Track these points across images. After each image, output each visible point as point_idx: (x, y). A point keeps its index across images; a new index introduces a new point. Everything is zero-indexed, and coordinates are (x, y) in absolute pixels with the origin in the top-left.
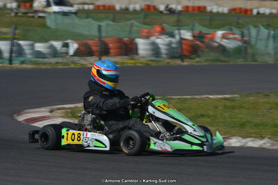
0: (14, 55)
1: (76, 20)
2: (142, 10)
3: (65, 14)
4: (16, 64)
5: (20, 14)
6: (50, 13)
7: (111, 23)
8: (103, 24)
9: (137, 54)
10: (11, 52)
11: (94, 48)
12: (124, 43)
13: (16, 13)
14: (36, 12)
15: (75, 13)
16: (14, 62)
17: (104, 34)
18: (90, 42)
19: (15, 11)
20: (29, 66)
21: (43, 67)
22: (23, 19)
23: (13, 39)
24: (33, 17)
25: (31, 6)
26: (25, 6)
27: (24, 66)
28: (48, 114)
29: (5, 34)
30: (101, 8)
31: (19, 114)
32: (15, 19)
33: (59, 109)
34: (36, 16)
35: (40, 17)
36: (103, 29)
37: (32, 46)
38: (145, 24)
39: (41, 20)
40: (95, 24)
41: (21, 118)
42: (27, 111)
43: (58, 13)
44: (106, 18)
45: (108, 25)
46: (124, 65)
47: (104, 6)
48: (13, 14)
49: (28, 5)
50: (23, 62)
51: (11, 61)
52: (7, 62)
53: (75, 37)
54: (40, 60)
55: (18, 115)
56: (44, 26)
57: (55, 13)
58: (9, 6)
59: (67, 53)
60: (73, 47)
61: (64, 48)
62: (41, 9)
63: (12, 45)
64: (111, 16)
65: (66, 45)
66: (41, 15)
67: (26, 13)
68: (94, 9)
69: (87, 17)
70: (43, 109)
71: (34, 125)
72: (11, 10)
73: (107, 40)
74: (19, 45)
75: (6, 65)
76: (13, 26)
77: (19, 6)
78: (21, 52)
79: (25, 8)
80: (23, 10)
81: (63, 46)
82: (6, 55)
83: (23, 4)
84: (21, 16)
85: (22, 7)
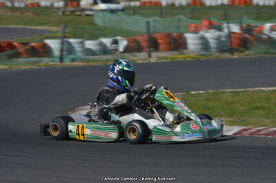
0: (64, 53)
1: (124, 17)
2: (188, 5)
3: (112, 11)
4: (67, 62)
5: (68, 13)
6: (97, 11)
7: (158, 18)
8: (151, 20)
9: (186, 49)
10: (62, 50)
11: (144, 44)
12: (174, 39)
13: (64, 12)
14: (83, 10)
15: (122, 10)
16: (64, 60)
17: (152, 30)
18: (139, 38)
19: (63, 10)
20: (80, 64)
21: (94, 64)
22: (71, 18)
23: (63, 38)
24: (80, 15)
25: (78, 4)
26: (71, 4)
27: (75, 64)
29: (55, 32)
30: (148, 4)
31: (74, 112)
32: (63, 18)
34: (83, 15)
35: (87, 15)
36: (151, 24)
37: (82, 43)
38: (192, 18)
39: (88, 18)
40: (143, 20)
42: (81, 108)
43: (106, 10)
44: (154, 15)
45: (156, 21)
46: (174, 60)
47: (150, 3)
48: (60, 13)
49: (75, 3)
50: (73, 60)
51: (61, 59)
52: (58, 60)
53: (125, 34)
54: (91, 57)
55: (72, 113)
56: (92, 23)
57: (102, 10)
58: (56, 5)
59: (116, 50)
60: (123, 44)
61: (114, 45)
62: (88, 7)
63: (63, 43)
64: (158, 11)
65: (116, 42)
66: (88, 13)
67: (73, 12)
68: (140, 6)
69: (134, 14)
72: (59, 9)
73: (156, 36)
74: (69, 43)
75: (57, 63)
76: (63, 25)
77: (66, 5)
78: (71, 50)
79: (72, 7)
80: (70, 9)
81: (112, 44)
82: (57, 53)
83: (70, 3)
84: (68, 15)
85: (69, 6)
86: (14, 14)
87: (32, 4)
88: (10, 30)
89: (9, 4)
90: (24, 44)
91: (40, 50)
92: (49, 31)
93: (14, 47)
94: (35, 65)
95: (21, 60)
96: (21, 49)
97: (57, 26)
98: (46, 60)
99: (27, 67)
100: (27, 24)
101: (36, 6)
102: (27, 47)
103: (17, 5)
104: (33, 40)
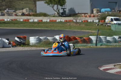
4: (99, 46)
6: (113, 24)
10: (97, 41)
13: (98, 24)
14: (106, 23)
20: (104, 47)
21: (110, 47)
24: (105, 26)
25: (105, 21)
27: (102, 47)
28: (113, 67)
29: (94, 33)
32: (98, 27)
33: (118, 65)
34: (107, 26)
37: (106, 38)
39: (109, 27)
41: (102, 69)
42: (104, 66)
43: (116, 24)
48: (97, 25)
49: (103, 21)
50: (101, 45)
51: (96, 45)
54: (109, 44)
55: (100, 67)
56: (110, 29)
58: (95, 21)
62: (109, 22)
63: (97, 38)
65: (120, 38)
67: (102, 24)
70: (111, 65)
71: (107, 71)
72: (96, 23)
74: (100, 38)
75: (94, 46)
77: (99, 21)
78: (101, 41)
79: (102, 22)
81: (118, 38)
82: (94, 42)
83: (101, 20)
84: (100, 26)
85: (101, 22)
86: (77, 25)
87: (85, 21)
88: (75, 32)
89: (75, 21)
90: (80, 38)
91: (87, 41)
92: (92, 32)
93: (76, 39)
94: (85, 47)
95: (79, 45)
96: (79, 40)
97: (95, 30)
98: (89, 45)
99: (82, 48)
100: (82, 29)
101: (86, 21)
102: (82, 39)
103: (78, 21)
104: (84, 36)
